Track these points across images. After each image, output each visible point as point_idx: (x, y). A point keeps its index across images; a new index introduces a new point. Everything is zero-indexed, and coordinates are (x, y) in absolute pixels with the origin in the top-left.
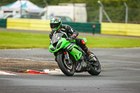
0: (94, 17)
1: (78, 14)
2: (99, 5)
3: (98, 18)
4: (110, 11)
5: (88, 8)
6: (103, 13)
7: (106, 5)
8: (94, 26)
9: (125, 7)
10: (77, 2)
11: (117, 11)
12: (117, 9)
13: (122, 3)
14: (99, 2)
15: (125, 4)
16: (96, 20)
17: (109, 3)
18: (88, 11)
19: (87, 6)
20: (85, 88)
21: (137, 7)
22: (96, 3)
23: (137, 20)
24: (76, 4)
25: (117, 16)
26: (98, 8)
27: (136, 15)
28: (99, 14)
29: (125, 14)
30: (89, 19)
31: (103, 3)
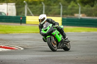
0: (21, 12)
1: (10, 10)
2: (24, 4)
3: (24, 13)
4: (32, 8)
5: (17, 6)
6: (27, 9)
7: (29, 4)
8: (21, 19)
9: (42, 5)
10: (9, 2)
11: (37, 8)
12: (37, 6)
13: (40, 3)
14: (24, 2)
15: (43, 3)
16: (22, 14)
17: (31, 2)
18: (17, 8)
19: (16, 5)
20: (15, 60)
21: (50, 5)
22: (22, 2)
23: (51, 14)
24: (9, 4)
25: (37, 11)
26: (24, 6)
27: (50, 11)
28: (24, 10)
29: (42, 10)
30: (17, 14)
31: (27, 2)
